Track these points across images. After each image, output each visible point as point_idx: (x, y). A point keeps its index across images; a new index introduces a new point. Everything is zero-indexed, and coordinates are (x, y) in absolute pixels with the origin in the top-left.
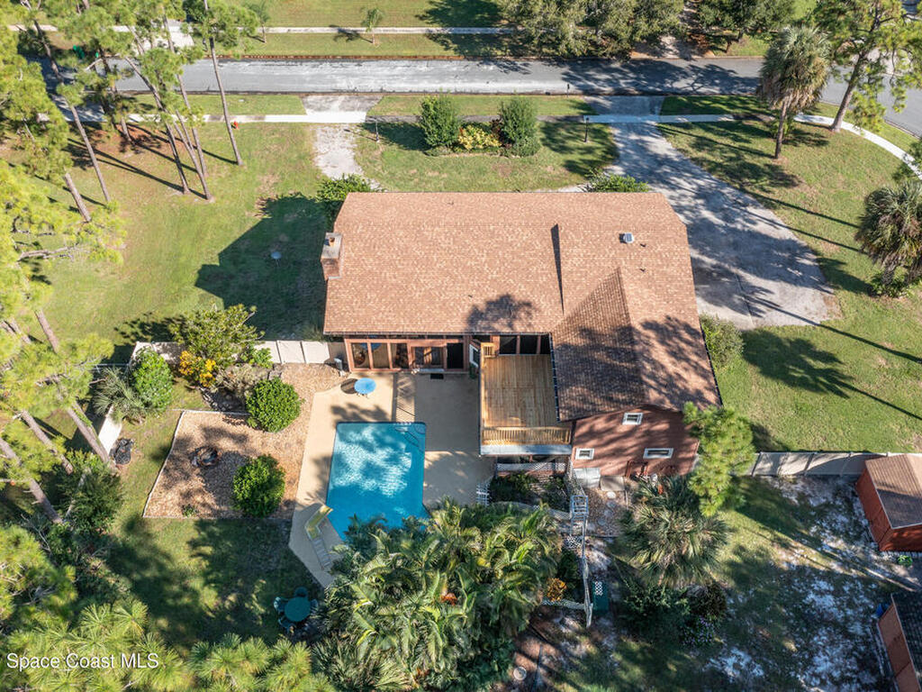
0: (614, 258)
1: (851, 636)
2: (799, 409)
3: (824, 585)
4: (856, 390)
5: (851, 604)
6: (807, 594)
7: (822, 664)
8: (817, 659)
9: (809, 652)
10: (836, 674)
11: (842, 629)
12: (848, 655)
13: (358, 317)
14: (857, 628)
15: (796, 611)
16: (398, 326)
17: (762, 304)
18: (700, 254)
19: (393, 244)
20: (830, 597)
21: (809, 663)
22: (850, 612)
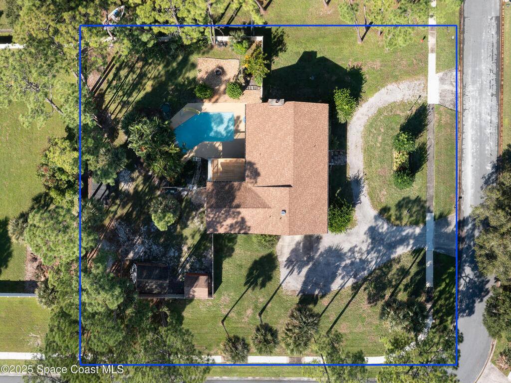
0: (275, 207)
1: (162, 257)
2: (241, 266)
3: (177, 254)
4: (247, 289)
5: (171, 260)
6: (174, 249)
7: (154, 247)
8: (156, 246)
9: (158, 245)
10: (152, 250)
11: (164, 255)
12: (157, 254)
13: (252, 115)
14: (164, 259)
15: (169, 245)
16: (248, 129)
17: (292, 269)
18: (321, 252)
19: (283, 125)
20: (173, 255)
21: (155, 244)
22: (169, 259)
